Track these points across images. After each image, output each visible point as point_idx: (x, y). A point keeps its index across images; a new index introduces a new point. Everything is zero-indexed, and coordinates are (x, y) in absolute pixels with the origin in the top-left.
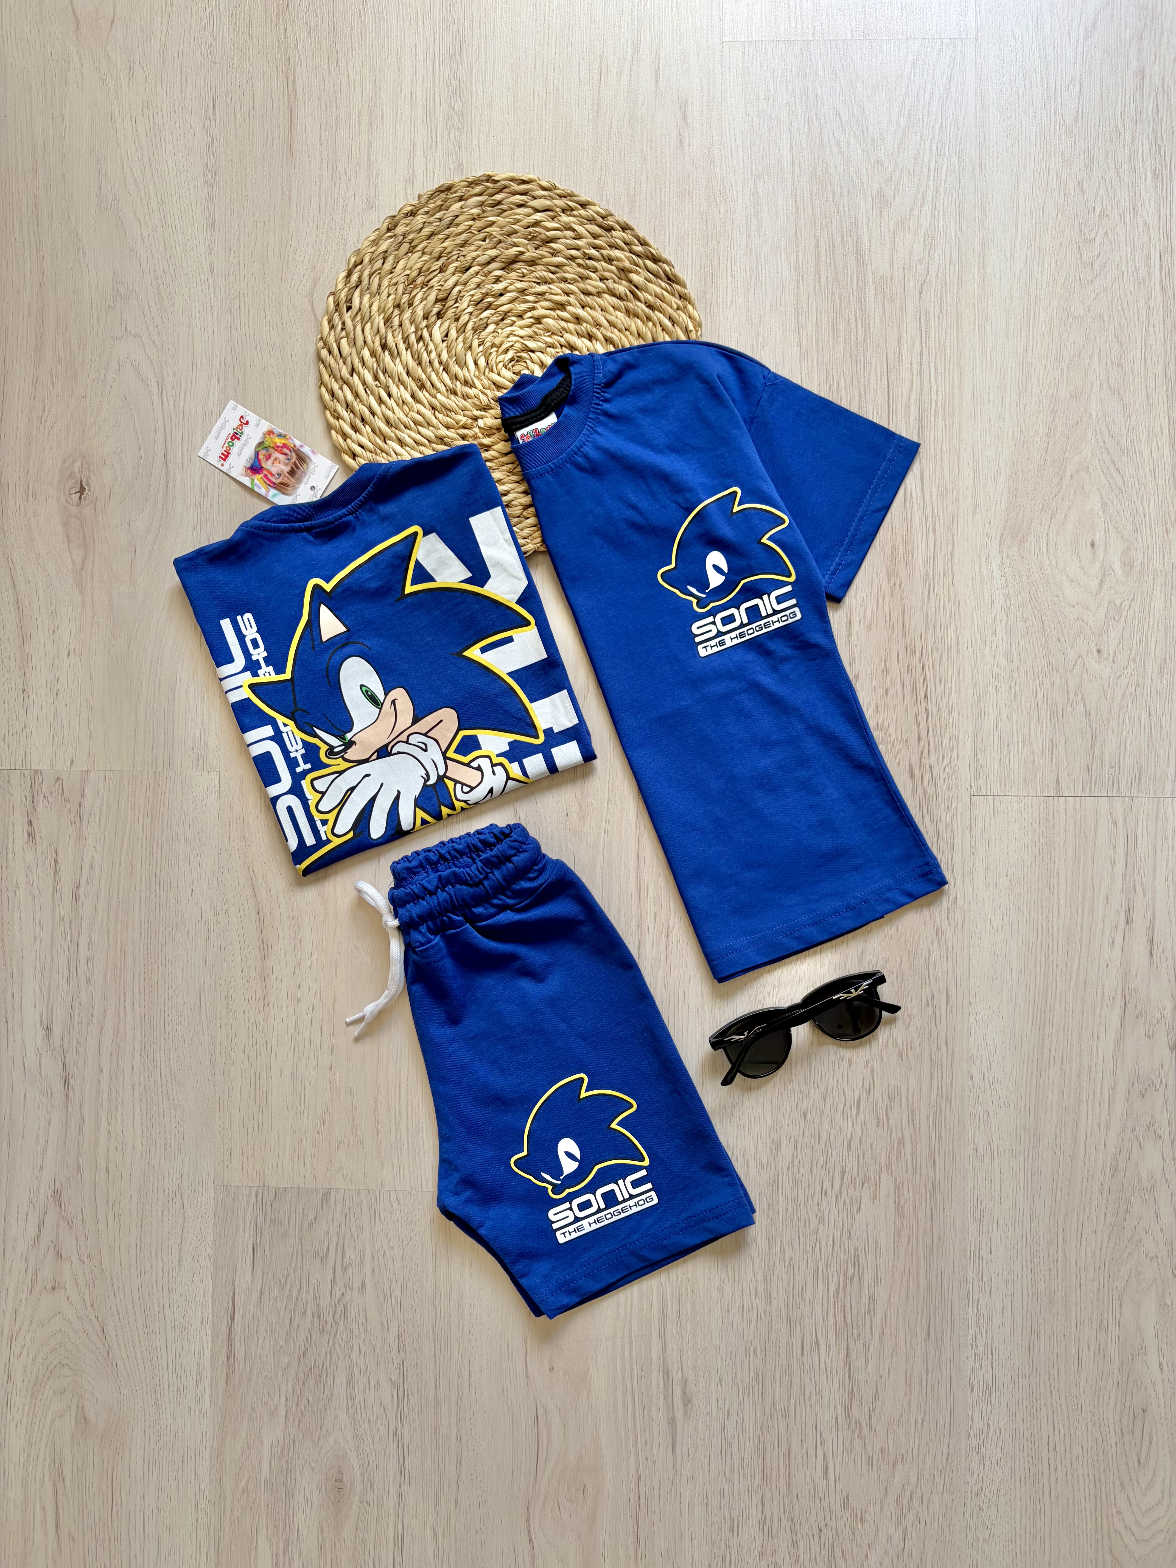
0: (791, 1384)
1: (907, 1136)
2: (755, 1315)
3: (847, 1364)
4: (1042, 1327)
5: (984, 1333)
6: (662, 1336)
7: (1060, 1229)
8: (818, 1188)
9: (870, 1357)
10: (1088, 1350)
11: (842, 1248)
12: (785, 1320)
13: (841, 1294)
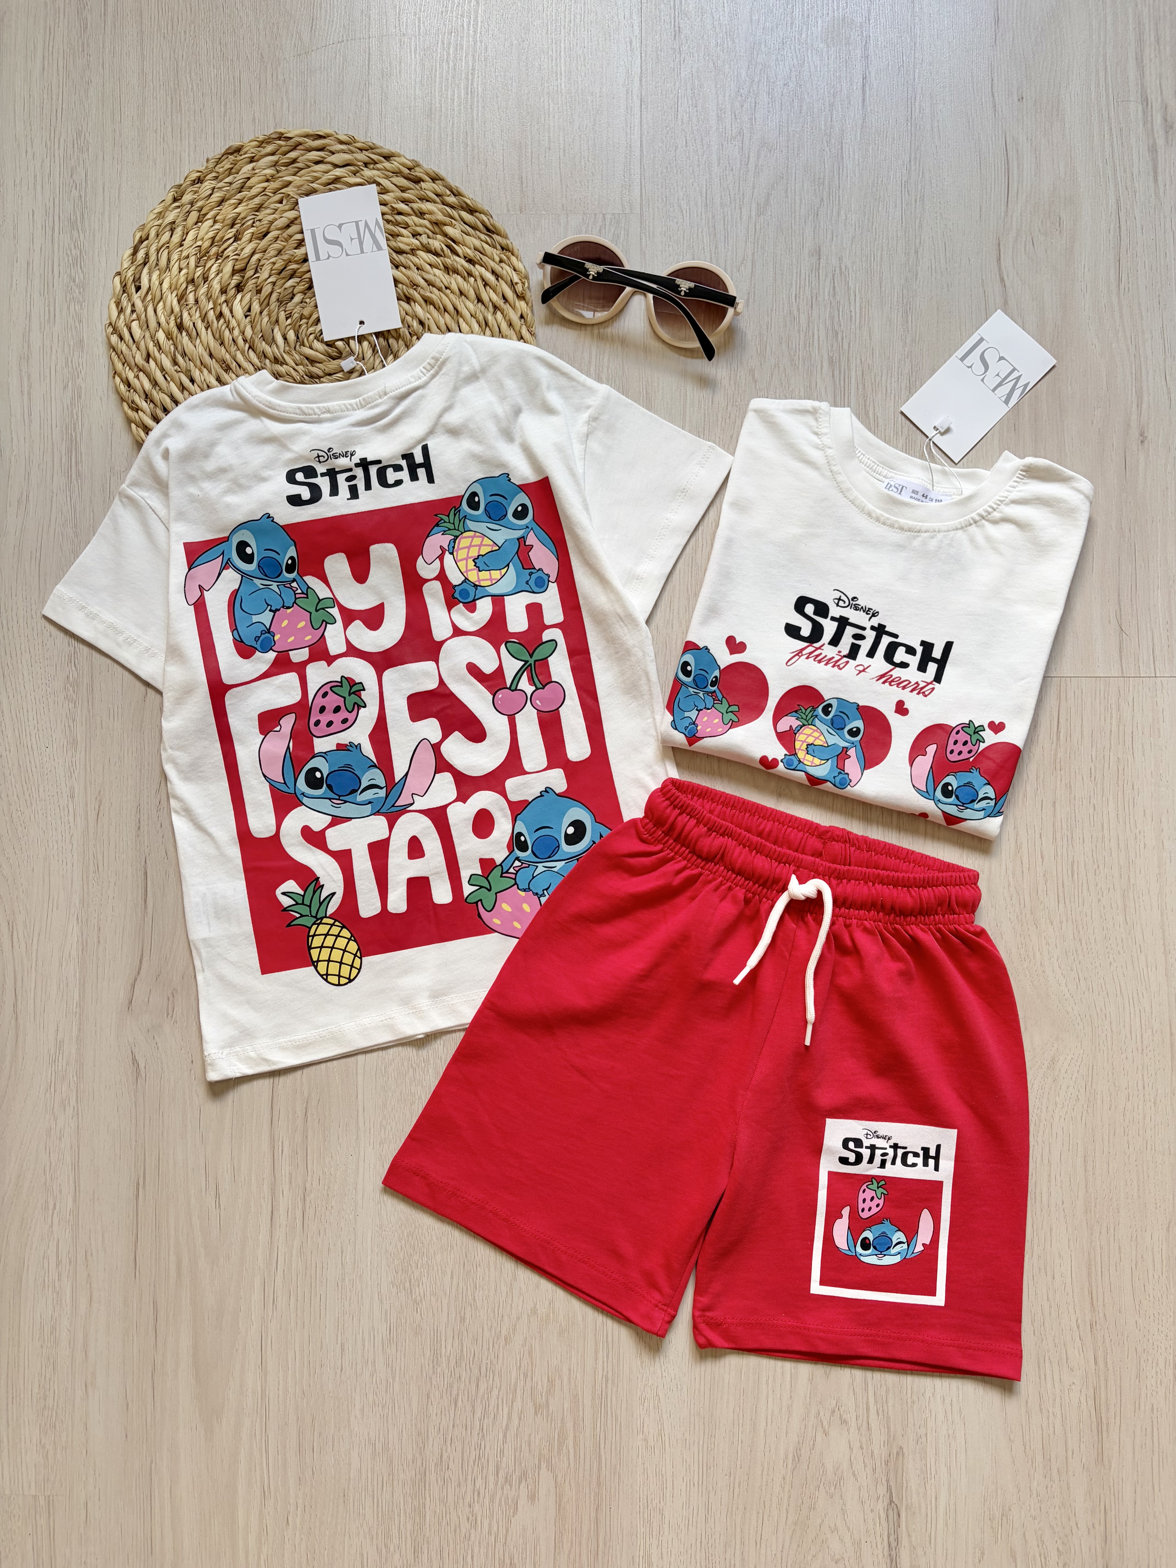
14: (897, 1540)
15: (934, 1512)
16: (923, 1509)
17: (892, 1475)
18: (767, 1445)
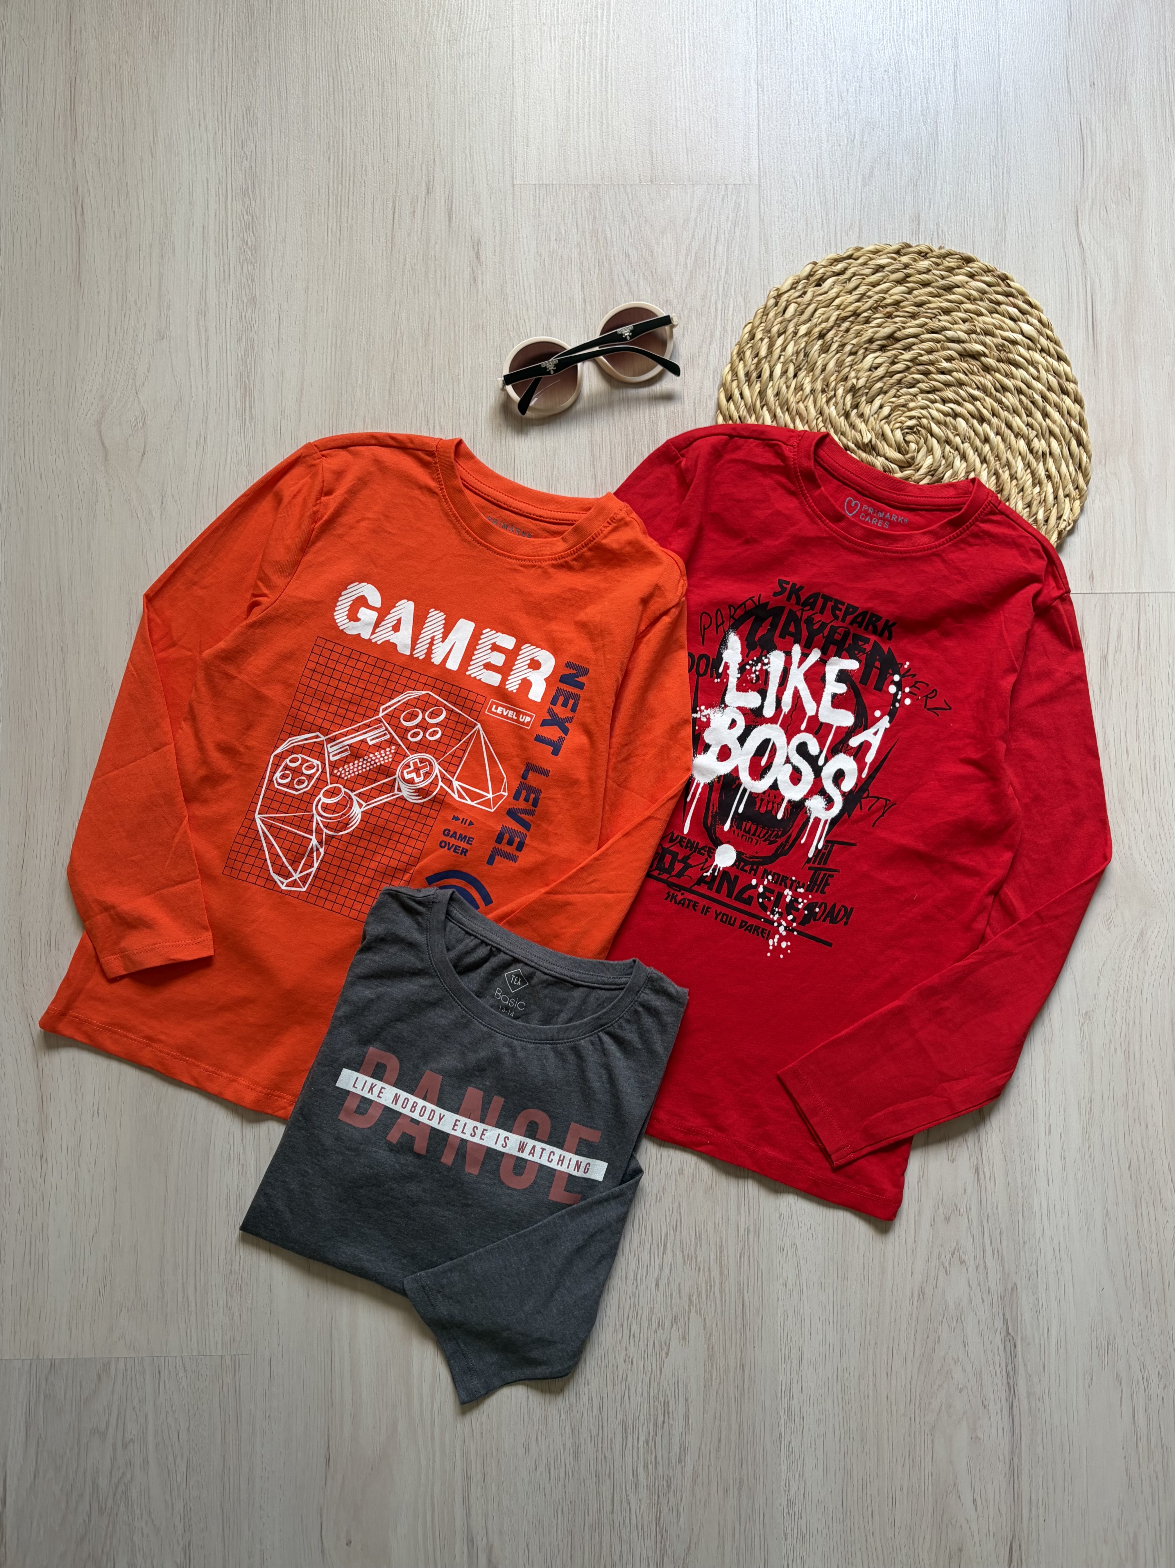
0: (601, 1543)
1: (715, 1273)
2: (562, 1473)
3: (658, 1518)
4: (855, 1466)
5: (797, 1476)
6: (466, 1500)
7: (871, 1363)
8: (626, 1332)
9: (681, 1509)
10: (902, 1489)
11: (652, 1394)
12: (594, 1475)
13: (651, 1445)
14: (1014, 1368)
15: (1046, 1343)
16: (1037, 1341)
17: (1007, 1309)
18: (895, 1286)
